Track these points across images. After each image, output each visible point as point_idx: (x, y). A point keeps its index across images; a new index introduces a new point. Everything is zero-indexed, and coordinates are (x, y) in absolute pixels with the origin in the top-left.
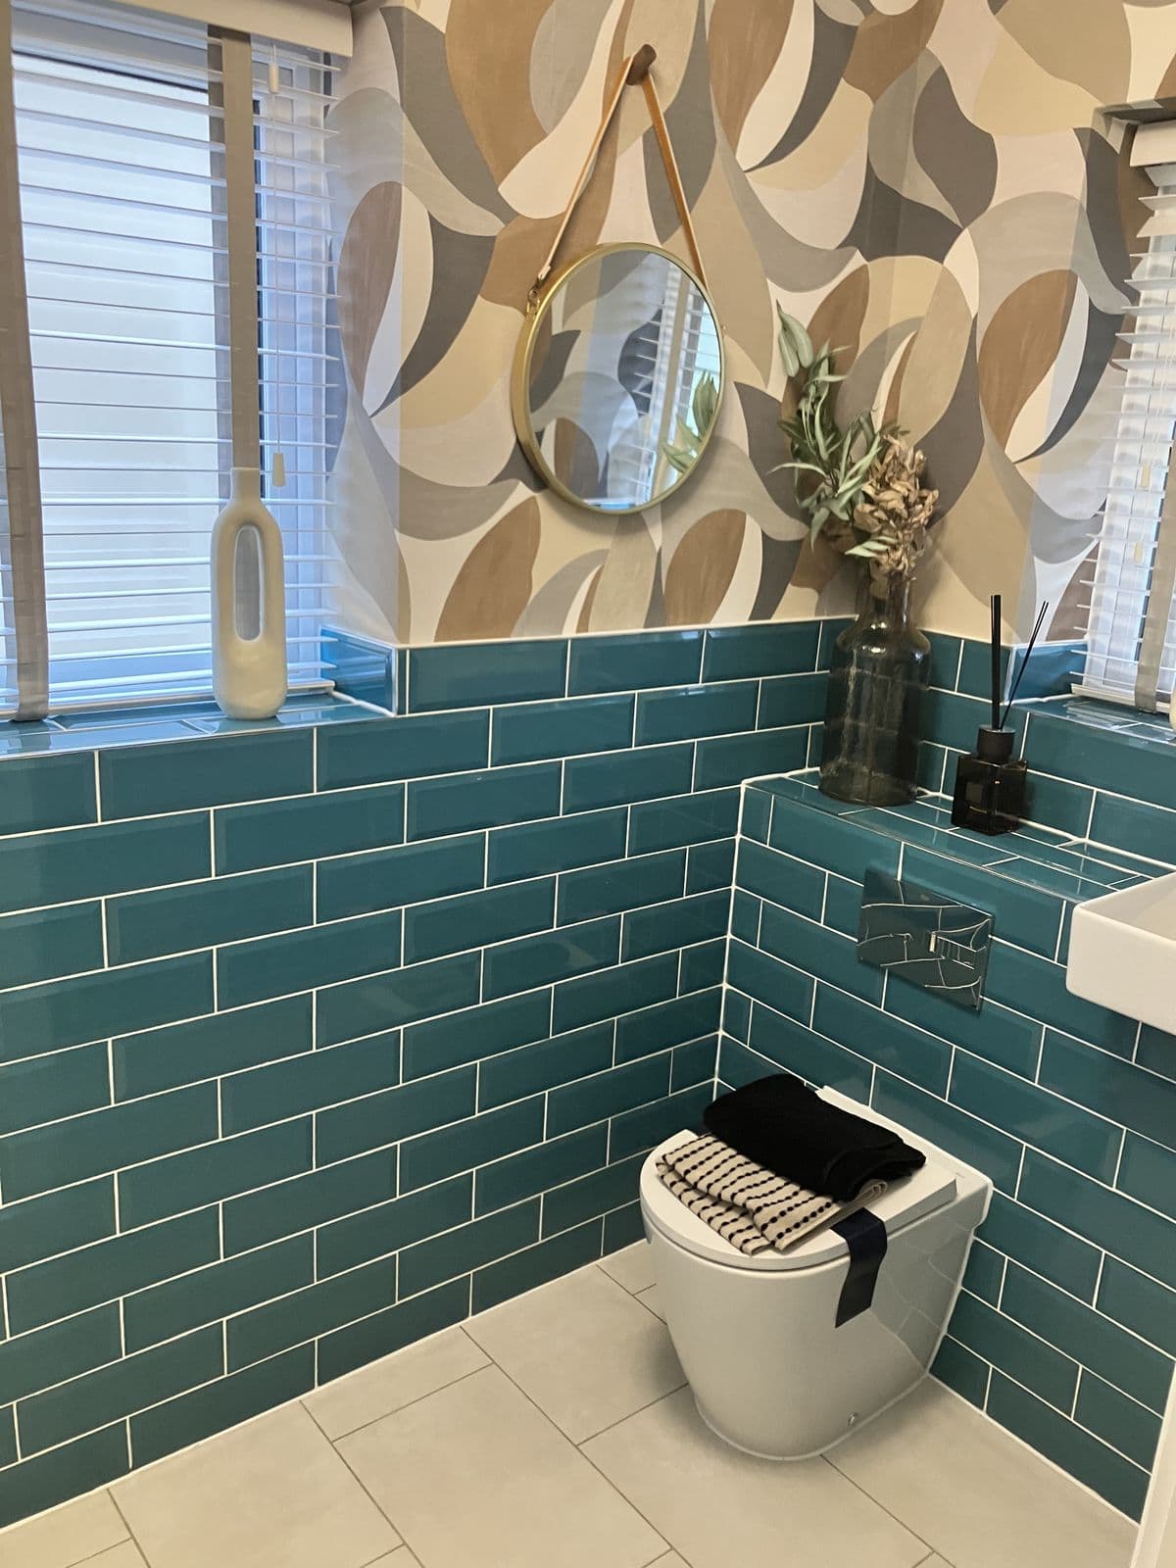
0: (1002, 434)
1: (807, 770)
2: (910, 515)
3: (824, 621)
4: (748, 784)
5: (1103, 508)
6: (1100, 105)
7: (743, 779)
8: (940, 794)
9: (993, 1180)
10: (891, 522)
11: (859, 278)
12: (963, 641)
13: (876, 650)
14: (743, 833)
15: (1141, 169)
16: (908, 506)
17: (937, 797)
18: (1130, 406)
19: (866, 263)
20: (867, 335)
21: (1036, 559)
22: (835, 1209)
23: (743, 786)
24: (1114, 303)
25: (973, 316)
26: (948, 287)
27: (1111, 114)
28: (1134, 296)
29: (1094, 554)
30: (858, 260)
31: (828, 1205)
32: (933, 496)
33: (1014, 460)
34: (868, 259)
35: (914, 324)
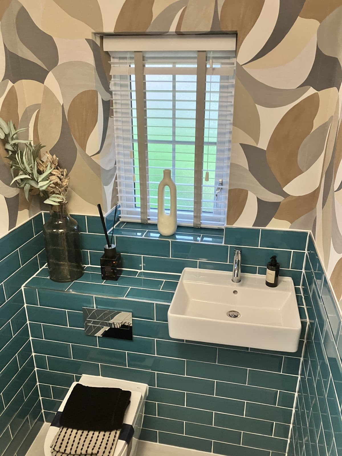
0: (84, 147)
1: (40, 270)
2: (62, 182)
3: (33, 218)
4: (24, 287)
5: (115, 164)
6: (94, 31)
7: (22, 285)
8: (90, 265)
9: (147, 384)
10: (57, 187)
11: (12, 91)
12: (86, 216)
13: (61, 231)
14: (27, 303)
15: (107, 53)
16: (60, 179)
17: (89, 266)
18: (117, 129)
19: (13, 84)
20: (21, 112)
21: (104, 186)
22: (118, 432)
23: (22, 288)
24: (107, 97)
25: (62, 105)
26: (47, 92)
27: (95, 34)
28: (111, 93)
29: (116, 179)
30: (10, 84)
31: (116, 433)
32: (65, 171)
33: (90, 156)
34: (14, 83)
35: (37, 106)
